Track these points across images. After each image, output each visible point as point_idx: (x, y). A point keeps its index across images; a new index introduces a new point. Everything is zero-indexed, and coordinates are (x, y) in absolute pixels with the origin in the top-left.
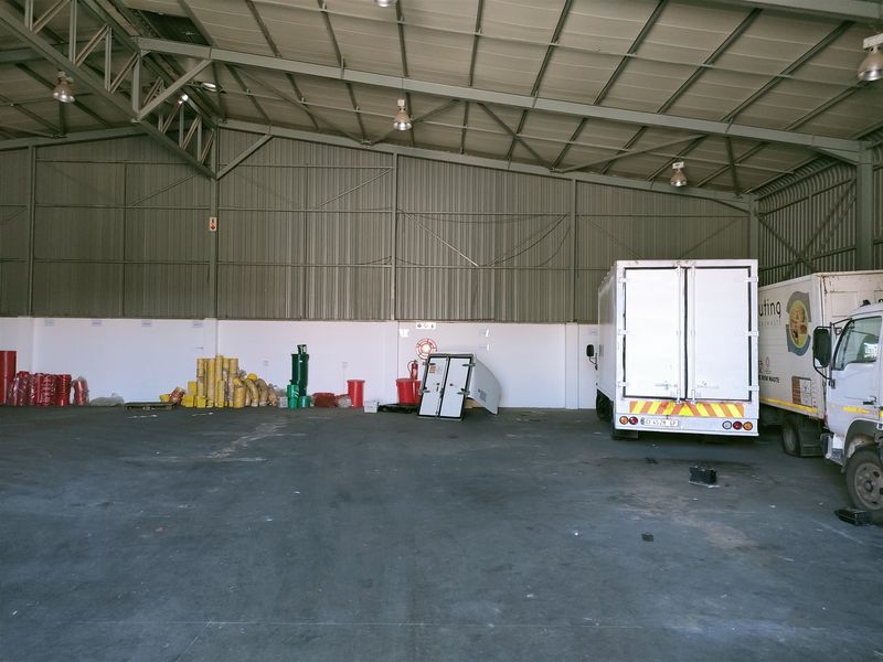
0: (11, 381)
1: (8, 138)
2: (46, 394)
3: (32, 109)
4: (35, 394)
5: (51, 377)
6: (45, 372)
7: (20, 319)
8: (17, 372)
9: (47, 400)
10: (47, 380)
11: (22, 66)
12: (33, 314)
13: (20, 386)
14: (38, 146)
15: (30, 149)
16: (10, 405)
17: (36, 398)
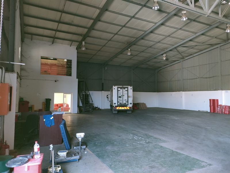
0: (217, 107)
1: (214, 46)
2: (227, 111)
3: (219, 37)
4: (224, 111)
5: (228, 106)
6: (226, 105)
7: (219, 91)
8: (219, 105)
9: (227, 112)
10: (227, 107)
11: (217, 27)
12: (222, 90)
13: (220, 108)
14: (221, 46)
15: (219, 47)
16: (218, 113)
17: (224, 112)
